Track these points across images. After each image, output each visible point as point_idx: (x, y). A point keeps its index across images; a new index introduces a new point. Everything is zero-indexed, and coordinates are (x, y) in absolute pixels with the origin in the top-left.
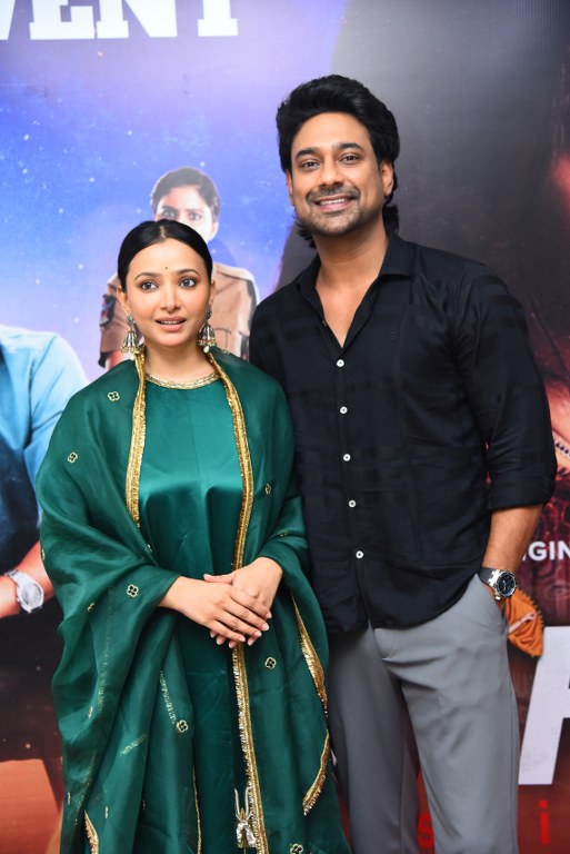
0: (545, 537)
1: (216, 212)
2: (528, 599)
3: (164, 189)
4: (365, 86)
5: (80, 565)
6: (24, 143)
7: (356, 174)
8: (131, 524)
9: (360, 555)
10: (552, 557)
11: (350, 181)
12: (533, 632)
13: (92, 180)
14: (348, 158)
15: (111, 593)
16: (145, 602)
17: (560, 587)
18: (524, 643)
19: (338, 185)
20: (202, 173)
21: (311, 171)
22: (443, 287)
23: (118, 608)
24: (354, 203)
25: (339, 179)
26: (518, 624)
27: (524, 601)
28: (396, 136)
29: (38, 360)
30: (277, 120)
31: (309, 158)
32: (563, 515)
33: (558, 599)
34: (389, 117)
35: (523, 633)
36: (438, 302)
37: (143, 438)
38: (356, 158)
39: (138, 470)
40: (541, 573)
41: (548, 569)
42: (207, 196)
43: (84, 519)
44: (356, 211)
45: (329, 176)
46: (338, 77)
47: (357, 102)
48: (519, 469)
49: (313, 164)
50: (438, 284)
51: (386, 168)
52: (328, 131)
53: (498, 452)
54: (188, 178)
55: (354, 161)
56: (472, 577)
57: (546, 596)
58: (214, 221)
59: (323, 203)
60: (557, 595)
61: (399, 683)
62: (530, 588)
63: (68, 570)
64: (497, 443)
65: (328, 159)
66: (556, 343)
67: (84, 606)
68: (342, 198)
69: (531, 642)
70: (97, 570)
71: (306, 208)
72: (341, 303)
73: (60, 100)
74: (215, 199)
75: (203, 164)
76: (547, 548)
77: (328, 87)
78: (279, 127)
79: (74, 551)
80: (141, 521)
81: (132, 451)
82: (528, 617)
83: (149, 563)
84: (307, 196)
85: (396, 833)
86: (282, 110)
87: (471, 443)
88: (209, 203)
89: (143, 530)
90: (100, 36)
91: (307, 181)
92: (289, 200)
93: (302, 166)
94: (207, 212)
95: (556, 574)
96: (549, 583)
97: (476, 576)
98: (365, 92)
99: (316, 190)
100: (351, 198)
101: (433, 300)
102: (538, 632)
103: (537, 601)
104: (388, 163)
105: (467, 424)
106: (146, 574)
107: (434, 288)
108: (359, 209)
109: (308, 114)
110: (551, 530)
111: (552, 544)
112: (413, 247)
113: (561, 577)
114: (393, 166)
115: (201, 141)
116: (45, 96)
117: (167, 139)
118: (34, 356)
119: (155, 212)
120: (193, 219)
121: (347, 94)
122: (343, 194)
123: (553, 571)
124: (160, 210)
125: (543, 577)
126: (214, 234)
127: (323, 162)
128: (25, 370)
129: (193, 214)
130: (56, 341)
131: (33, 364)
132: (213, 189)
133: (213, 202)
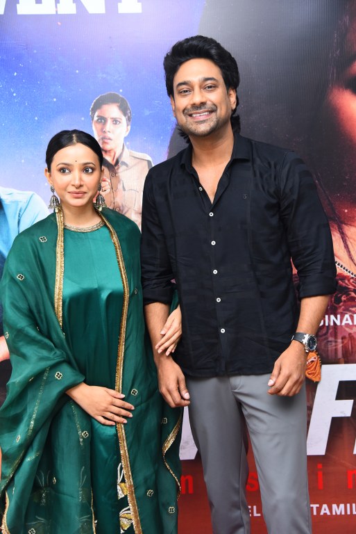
1: (129, 119)
3: (98, 106)
4: (218, 42)
6: (14, 77)
9: (223, 331)
10: (327, 324)
11: (210, 101)
12: (315, 368)
13: (55, 100)
14: (208, 87)
17: (331, 341)
18: (310, 374)
19: (203, 104)
20: (121, 96)
21: (186, 95)
24: (213, 114)
25: (204, 100)
28: (237, 73)
29: (23, 209)
30: (164, 64)
31: (184, 87)
32: (333, 299)
33: (330, 349)
34: (233, 61)
35: (309, 369)
38: (213, 87)
40: (320, 333)
42: (124, 110)
45: (197, 99)
46: (201, 37)
47: (213, 51)
49: (187, 91)
51: (232, 92)
52: (196, 70)
54: (112, 99)
55: (212, 89)
57: (323, 347)
58: (128, 125)
59: (194, 115)
60: (329, 346)
65: (197, 88)
66: (330, 198)
68: (205, 112)
69: (314, 374)
71: (183, 119)
73: (35, 51)
74: (129, 111)
75: (121, 91)
76: (324, 319)
77: (195, 42)
78: (165, 69)
82: (313, 359)
84: (184, 111)
85: (237, 491)
86: (167, 58)
88: (125, 114)
90: (59, 13)
92: (173, 114)
93: (180, 93)
94: (124, 119)
95: (329, 334)
96: (325, 339)
98: (218, 46)
99: (189, 107)
100: (211, 111)
102: (318, 368)
104: (233, 89)
108: (217, 118)
109: (183, 60)
111: (327, 317)
113: (331, 336)
114: (236, 91)
115: (120, 77)
116: (27, 49)
117: (100, 75)
118: (20, 205)
119: (93, 119)
120: (116, 124)
121: (207, 47)
122: (206, 110)
123: (327, 332)
124: (96, 118)
125: (321, 336)
126: (128, 133)
127: (193, 90)
128: (16, 214)
129: (115, 121)
130: (34, 196)
131: (20, 211)
132: (127, 106)
133: (127, 114)
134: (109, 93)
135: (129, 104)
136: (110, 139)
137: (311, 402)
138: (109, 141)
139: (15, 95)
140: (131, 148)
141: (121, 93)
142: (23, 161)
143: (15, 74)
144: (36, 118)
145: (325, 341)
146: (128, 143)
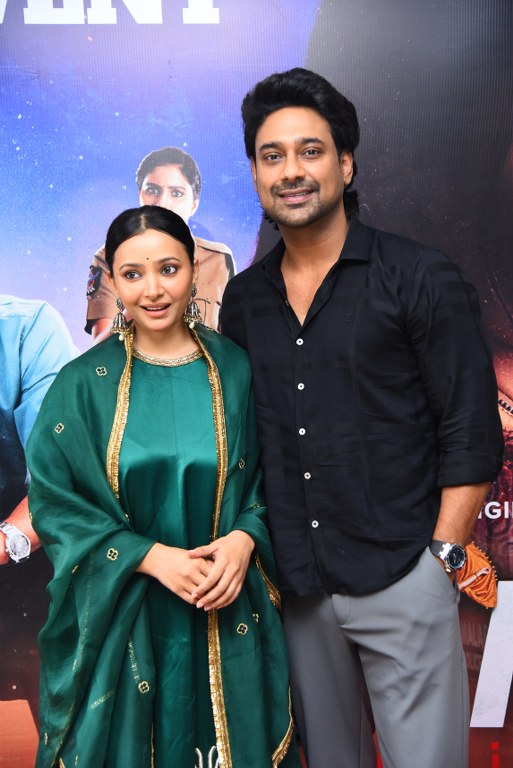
0: (500, 498)
1: (197, 189)
2: (483, 555)
3: (149, 167)
5: (64, 528)
6: (18, 122)
7: (316, 169)
8: (110, 494)
9: (315, 524)
10: (506, 516)
11: (310, 175)
12: (488, 586)
13: (81, 158)
14: (309, 152)
15: (93, 556)
16: (124, 565)
18: (478, 595)
19: (299, 179)
20: (185, 153)
21: (274, 164)
22: (398, 273)
23: (99, 570)
24: (314, 195)
25: (301, 174)
26: (474, 578)
27: (480, 556)
28: (356, 127)
29: (28, 327)
31: (272, 151)
33: (511, 555)
34: (350, 109)
35: (478, 587)
36: (393, 287)
37: (126, 414)
38: (318, 152)
39: (119, 445)
40: (496, 531)
41: (502, 527)
42: (189, 174)
43: (70, 486)
44: (316, 205)
46: (302, 71)
47: (319, 97)
48: (468, 449)
50: (393, 269)
51: (347, 159)
52: (291, 125)
53: (448, 431)
54: (171, 157)
55: (316, 155)
56: (423, 550)
57: (500, 552)
58: (195, 199)
60: (511, 551)
61: (356, 649)
62: (485, 544)
63: (54, 531)
64: (448, 422)
65: (291, 154)
67: (68, 569)
68: (303, 191)
69: (485, 595)
70: (81, 534)
71: (269, 200)
72: (303, 285)
73: (51, 82)
74: (197, 177)
75: (185, 144)
76: (502, 507)
79: (59, 515)
80: (120, 492)
81: (114, 426)
82: (483, 571)
83: (126, 529)
84: (272, 188)
86: (247, 101)
87: (425, 420)
88: (191, 181)
89: (121, 501)
90: (91, 22)
91: (271, 174)
93: (265, 158)
94: (189, 189)
96: (503, 540)
97: (428, 549)
99: (279, 183)
100: (311, 191)
101: (388, 284)
102: (492, 586)
103: (491, 557)
104: (348, 153)
105: (421, 403)
106: (125, 539)
107: (389, 273)
108: (319, 203)
109: (271, 108)
110: (505, 491)
111: (506, 504)
112: (372, 231)
114: (353, 156)
115: (184, 123)
116: (38, 78)
117: (152, 120)
118: (24, 322)
119: (140, 189)
120: (176, 196)
121: (310, 90)
122: (304, 188)
123: (507, 529)
124: (145, 187)
125: (498, 534)
127: (285, 155)
128: (16, 335)
129: (175, 192)
130: (45, 308)
131: (23, 330)
132: (195, 168)
133: (194, 181)
134: (166, 147)
135: (197, 166)
137: (481, 641)
139: (18, 149)
141: (184, 148)
142: (29, 252)
143: (20, 117)
144: (51, 186)
145: (504, 543)
146: (194, 227)
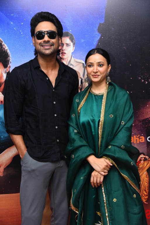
1: (74, 44)
20: (70, 33)
54: (66, 35)
58: (73, 47)
73: (31, 13)
74: (74, 40)
75: (70, 31)
84: (40, 44)
94: (72, 44)
99: (42, 42)
100: (52, 45)
108: (54, 49)
115: (70, 24)
116: (27, 12)
122: (50, 44)
126: (73, 50)
129: (68, 45)
132: (73, 38)
133: (73, 41)
134: (65, 31)
135: (74, 37)
136: (65, 53)
138: (65, 54)
139: (22, 33)
140: (75, 57)
141: (70, 32)
143: (22, 24)
146: (73, 55)
